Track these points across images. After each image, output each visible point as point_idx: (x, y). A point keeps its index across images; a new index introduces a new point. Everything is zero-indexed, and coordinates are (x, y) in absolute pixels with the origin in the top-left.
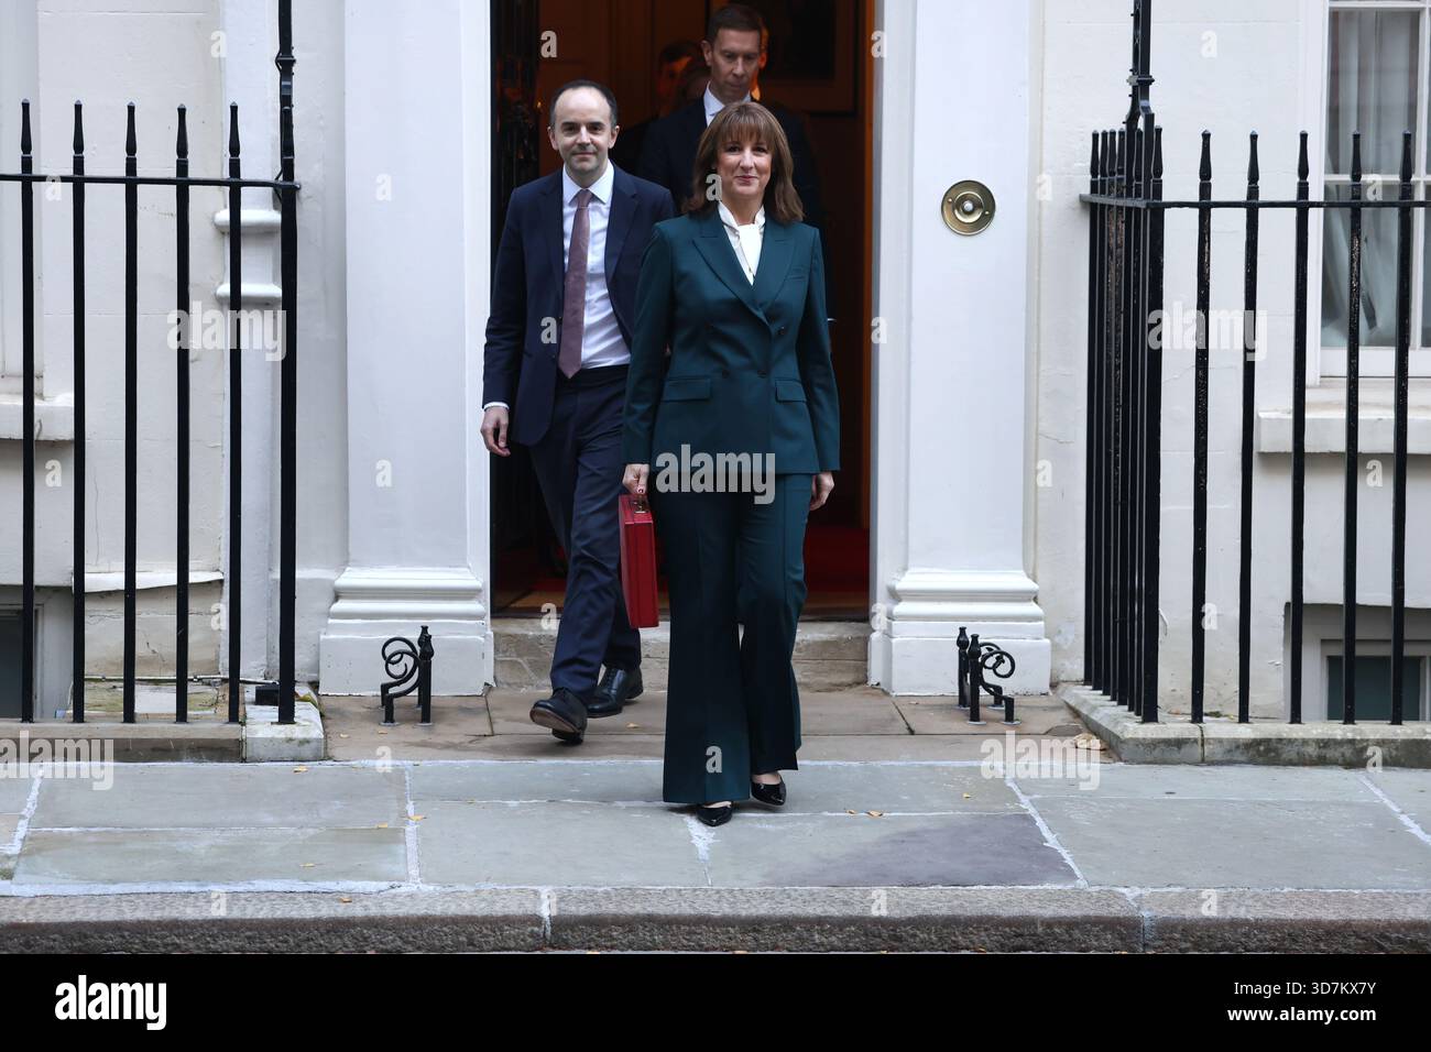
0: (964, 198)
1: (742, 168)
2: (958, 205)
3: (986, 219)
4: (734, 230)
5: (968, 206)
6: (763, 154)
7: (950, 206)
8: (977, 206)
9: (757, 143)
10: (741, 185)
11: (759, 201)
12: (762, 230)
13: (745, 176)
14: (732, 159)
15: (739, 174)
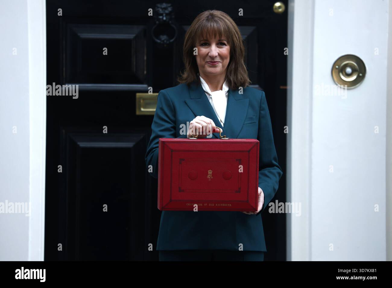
0: (346, 66)
1: (210, 57)
2: (342, 70)
3: (361, 78)
4: (210, 95)
5: (349, 70)
6: (224, 46)
7: (337, 71)
8: (354, 71)
9: (220, 40)
10: (210, 67)
11: (223, 77)
12: (227, 94)
13: (212, 62)
14: (204, 50)
15: (208, 60)
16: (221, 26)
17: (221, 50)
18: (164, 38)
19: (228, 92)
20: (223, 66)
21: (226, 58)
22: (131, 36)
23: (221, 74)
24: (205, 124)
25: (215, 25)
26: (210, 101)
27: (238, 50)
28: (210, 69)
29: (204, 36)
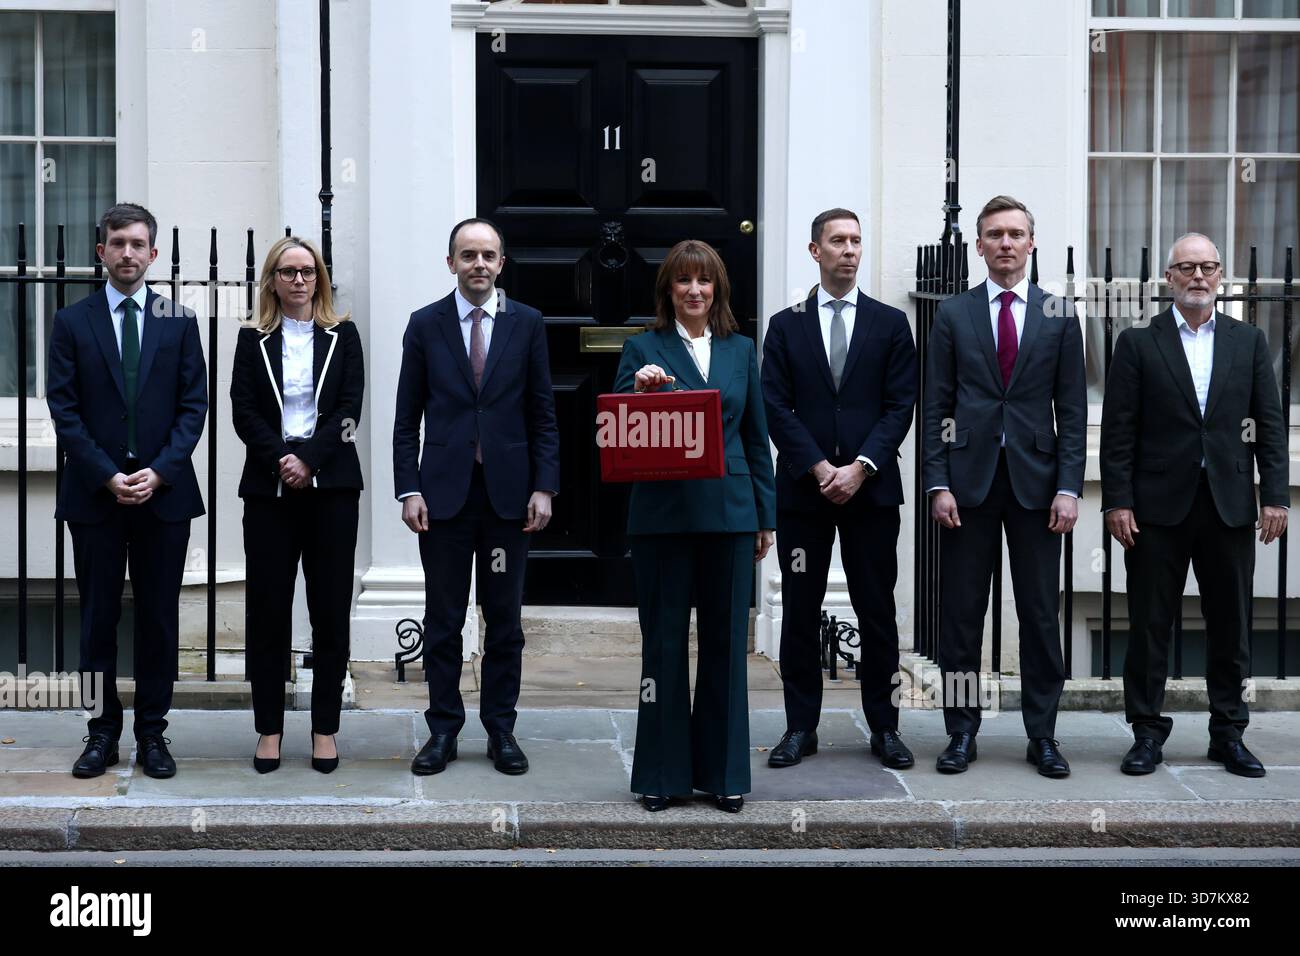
1: (691, 295)
4: (689, 342)
6: (707, 283)
9: (702, 276)
10: (690, 308)
11: (705, 320)
12: (710, 341)
13: (693, 301)
14: (682, 287)
15: (688, 299)
16: (705, 258)
17: (704, 287)
18: (612, 262)
19: (712, 337)
20: (706, 307)
21: (710, 297)
22: (575, 260)
23: (703, 316)
24: (653, 375)
25: (697, 257)
26: (689, 350)
27: (723, 289)
28: (690, 312)
29: (684, 269)
